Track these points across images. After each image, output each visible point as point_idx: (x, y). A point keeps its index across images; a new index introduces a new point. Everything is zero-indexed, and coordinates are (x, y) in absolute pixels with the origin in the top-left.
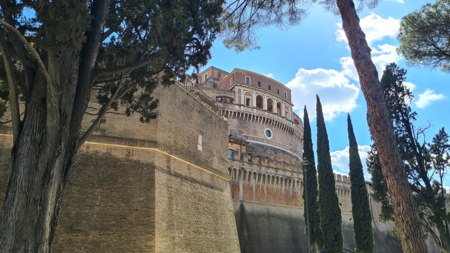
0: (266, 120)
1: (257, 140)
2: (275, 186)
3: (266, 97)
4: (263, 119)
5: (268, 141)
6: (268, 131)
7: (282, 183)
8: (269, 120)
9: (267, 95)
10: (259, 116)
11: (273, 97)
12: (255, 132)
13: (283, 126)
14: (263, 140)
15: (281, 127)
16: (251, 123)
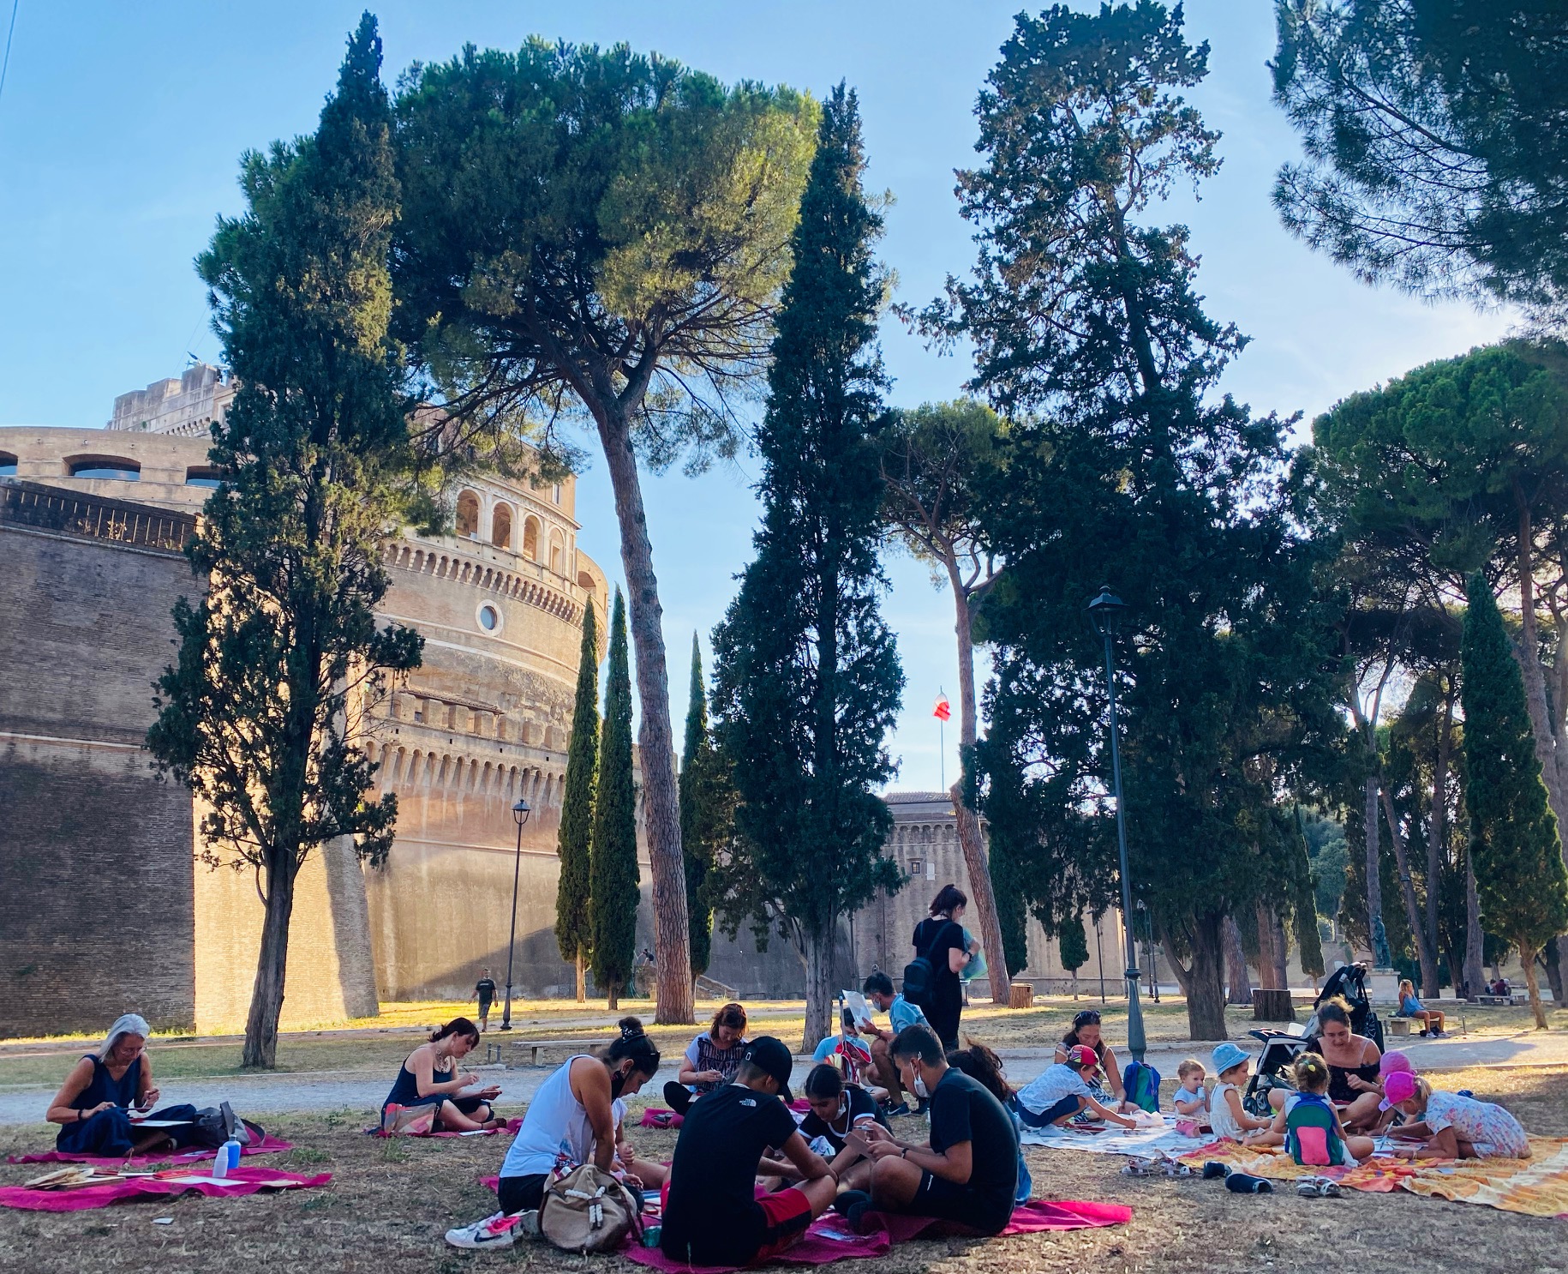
0: (485, 573)
1: (448, 639)
2: (491, 790)
3: (489, 498)
4: (474, 570)
5: (487, 643)
6: (490, 609)
7: (511, 785)
8: (495, 576)
9: (495, 490)
10: (463, 561)
11: (515, 499)
12: (445, 612)
13: (540, 596)
14: (468, 637)
15: (531, 597)
16: (435, 583)
